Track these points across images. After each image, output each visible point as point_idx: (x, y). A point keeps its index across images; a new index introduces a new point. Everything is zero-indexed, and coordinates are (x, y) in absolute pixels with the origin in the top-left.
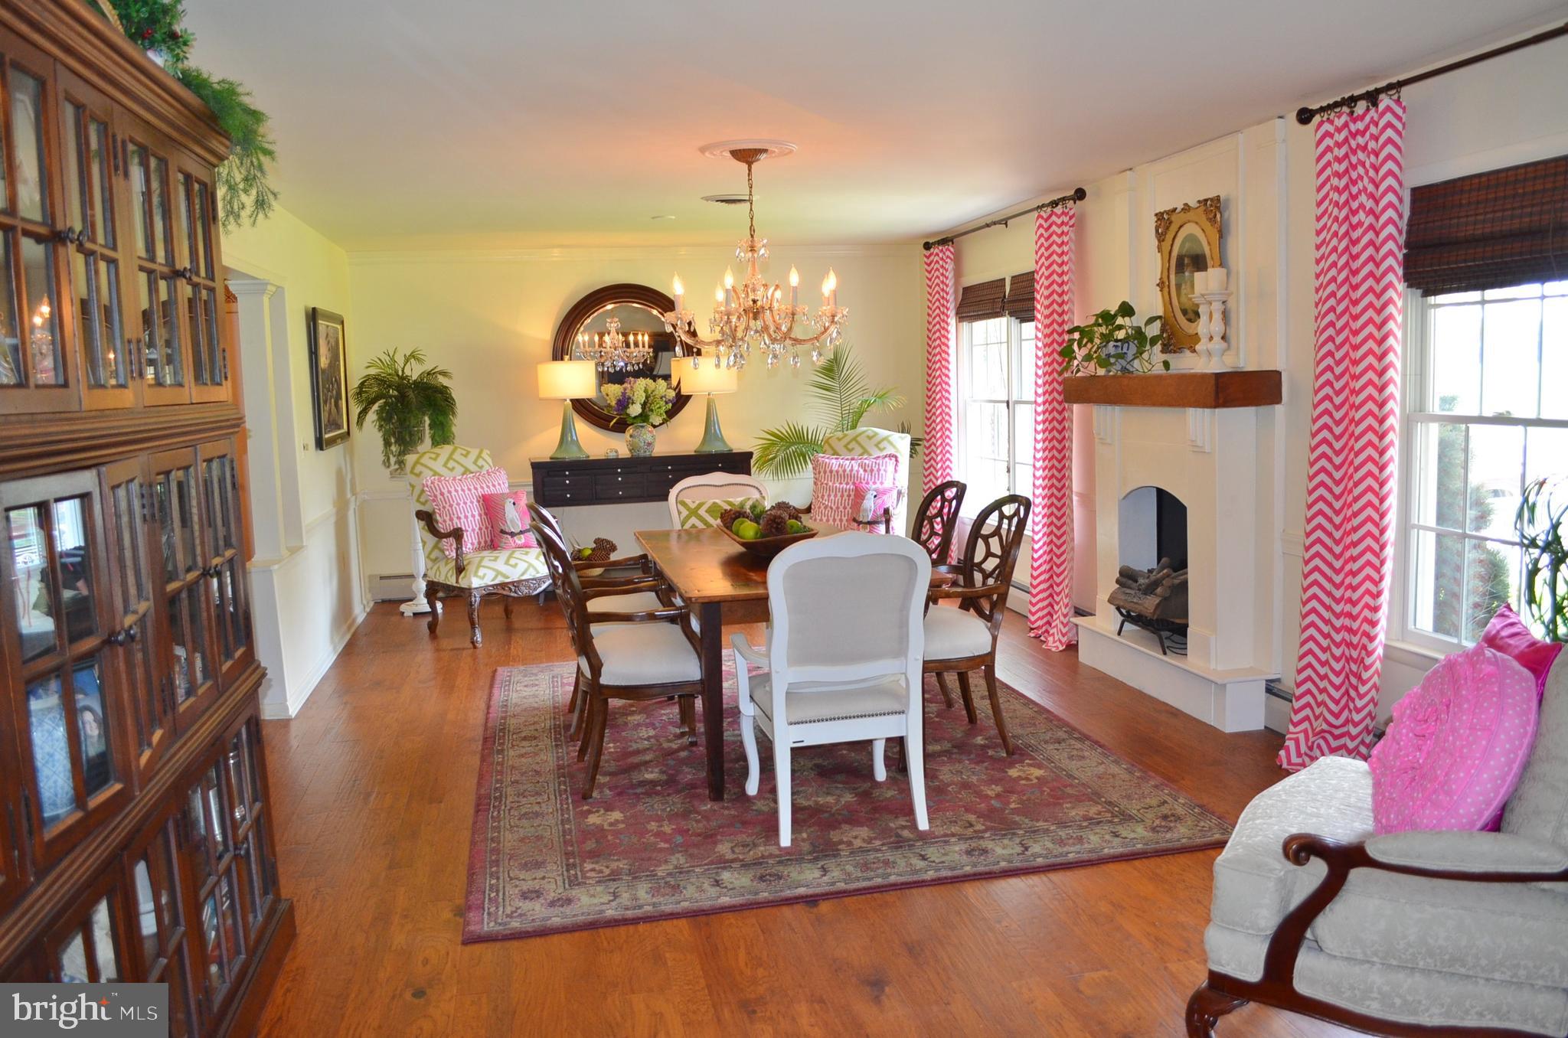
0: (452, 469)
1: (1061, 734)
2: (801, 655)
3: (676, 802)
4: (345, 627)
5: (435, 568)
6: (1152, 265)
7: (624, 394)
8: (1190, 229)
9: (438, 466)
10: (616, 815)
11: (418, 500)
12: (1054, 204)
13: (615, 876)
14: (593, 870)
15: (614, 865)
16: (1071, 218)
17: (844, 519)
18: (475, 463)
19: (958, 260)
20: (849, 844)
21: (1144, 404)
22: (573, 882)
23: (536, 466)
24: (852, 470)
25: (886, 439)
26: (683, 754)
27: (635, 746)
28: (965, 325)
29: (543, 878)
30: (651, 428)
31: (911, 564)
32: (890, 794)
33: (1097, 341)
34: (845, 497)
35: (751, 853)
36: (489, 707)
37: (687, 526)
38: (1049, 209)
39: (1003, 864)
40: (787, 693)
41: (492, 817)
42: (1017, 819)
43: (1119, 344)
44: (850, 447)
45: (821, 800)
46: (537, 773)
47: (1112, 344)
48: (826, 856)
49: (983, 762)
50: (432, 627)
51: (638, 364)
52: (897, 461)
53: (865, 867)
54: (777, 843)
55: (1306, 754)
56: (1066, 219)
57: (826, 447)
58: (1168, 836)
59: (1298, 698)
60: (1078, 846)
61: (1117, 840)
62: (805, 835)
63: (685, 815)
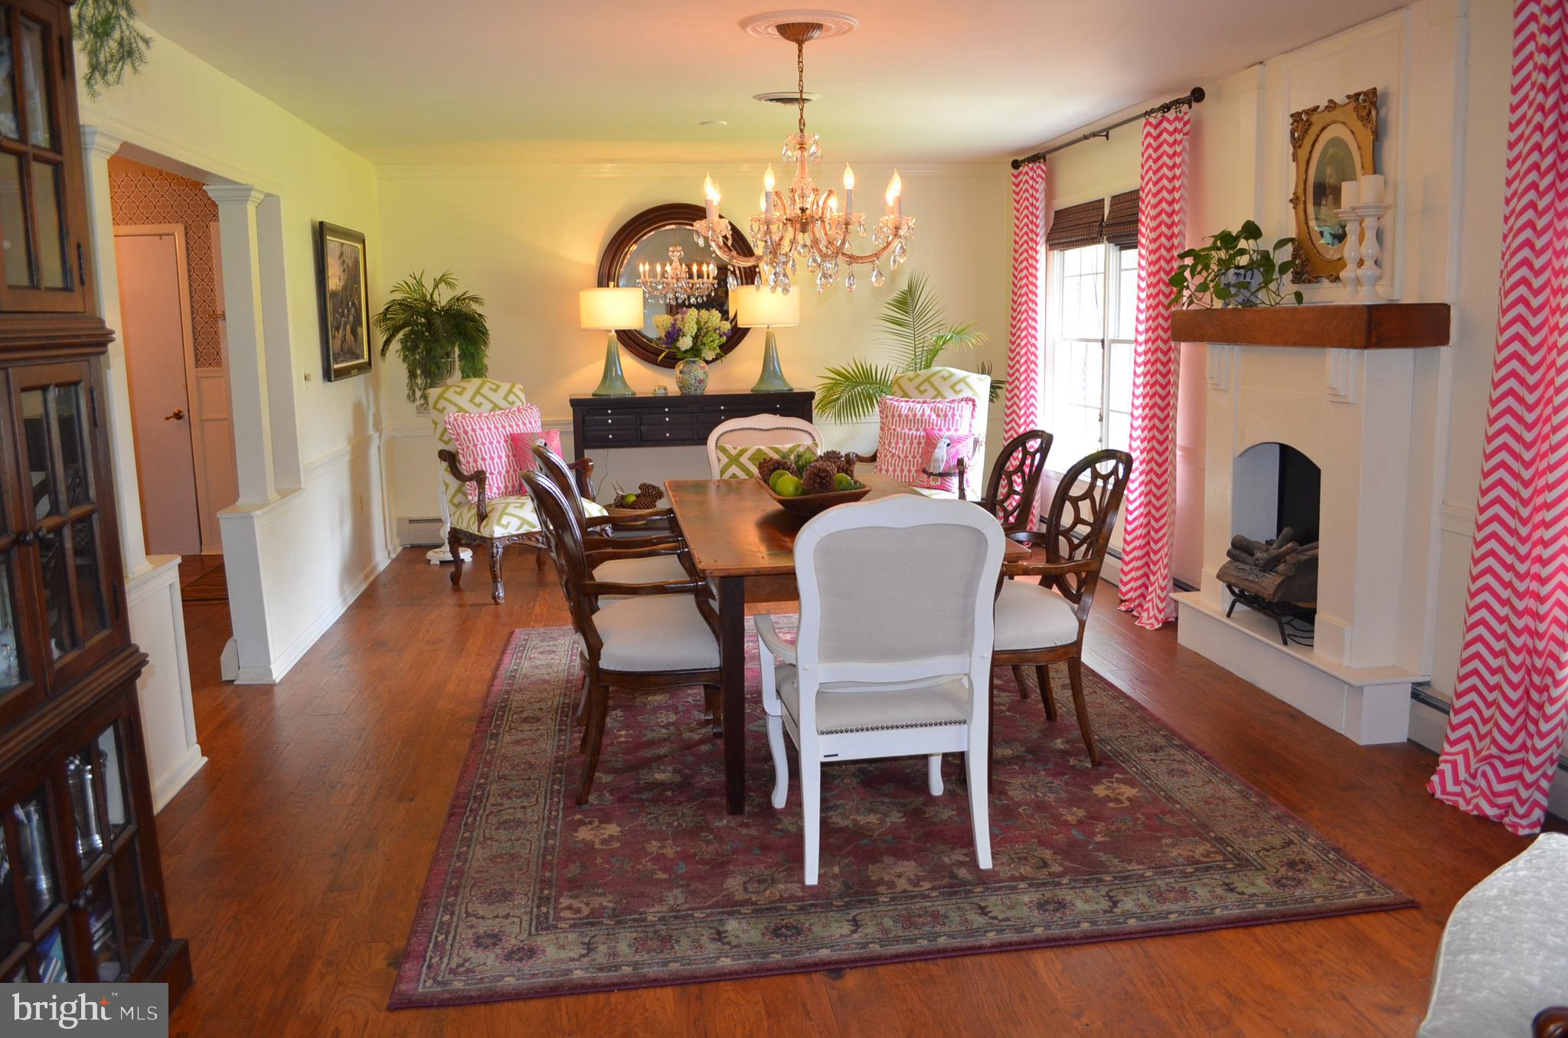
0: (479, 405)
1: (1158, 740)
2: (836, 648)
3: (686, 814)
4: (361, 576)
5: (458, 514)
6: (1284, 176)
7: (674, 325)
8: (1335, 131)
9: (463, 401)
10: (613, 829)
11: (441, 439)
12: (1166, 108)
13: (593, 919)
14: (570, 908)
15: (596, 901)
16: (1185, 124)
17: (913, 469)
18: (505, 398)
19: (1050, 180)
20: (891, 885)
21: (1273, 343)
22: (543, 925)
23: (575, 403)
24: (923, 415)
25: (962, 380)
26: (705, 748)
27: (650, 735)
28: (1056, 254)
29: (507, 916)
30: (703, 364)
31: (980, 539)
32: (947, 814)
33: (1214, 267)
34: (915, 445)
35: (768, 892)
36: (494, 677)
37: (727, 476)
38: (1160, 115)
39: (1085, 926)
40: (819, 694)
41: (466, 825)
42: (1104, 858)
43: (1242, 271)
44: (922, 388)
45: (862, 819)
46: (531, 766)
47: (1232, 271)
48: (861, 902)
49: (1063, 774)
50: (455, 578)
51: (702, 297)
52: (974, 405)
53: (908, 921)
54: (802, 880)
55: (1466, 783)
56: (1179, 125)
57: (896, 388)
58: (1298, 893)
59: (1457, 712)
60: (1182, 904)
61: (1232, 898)
62: (836, 870)
63: (693, 833)
